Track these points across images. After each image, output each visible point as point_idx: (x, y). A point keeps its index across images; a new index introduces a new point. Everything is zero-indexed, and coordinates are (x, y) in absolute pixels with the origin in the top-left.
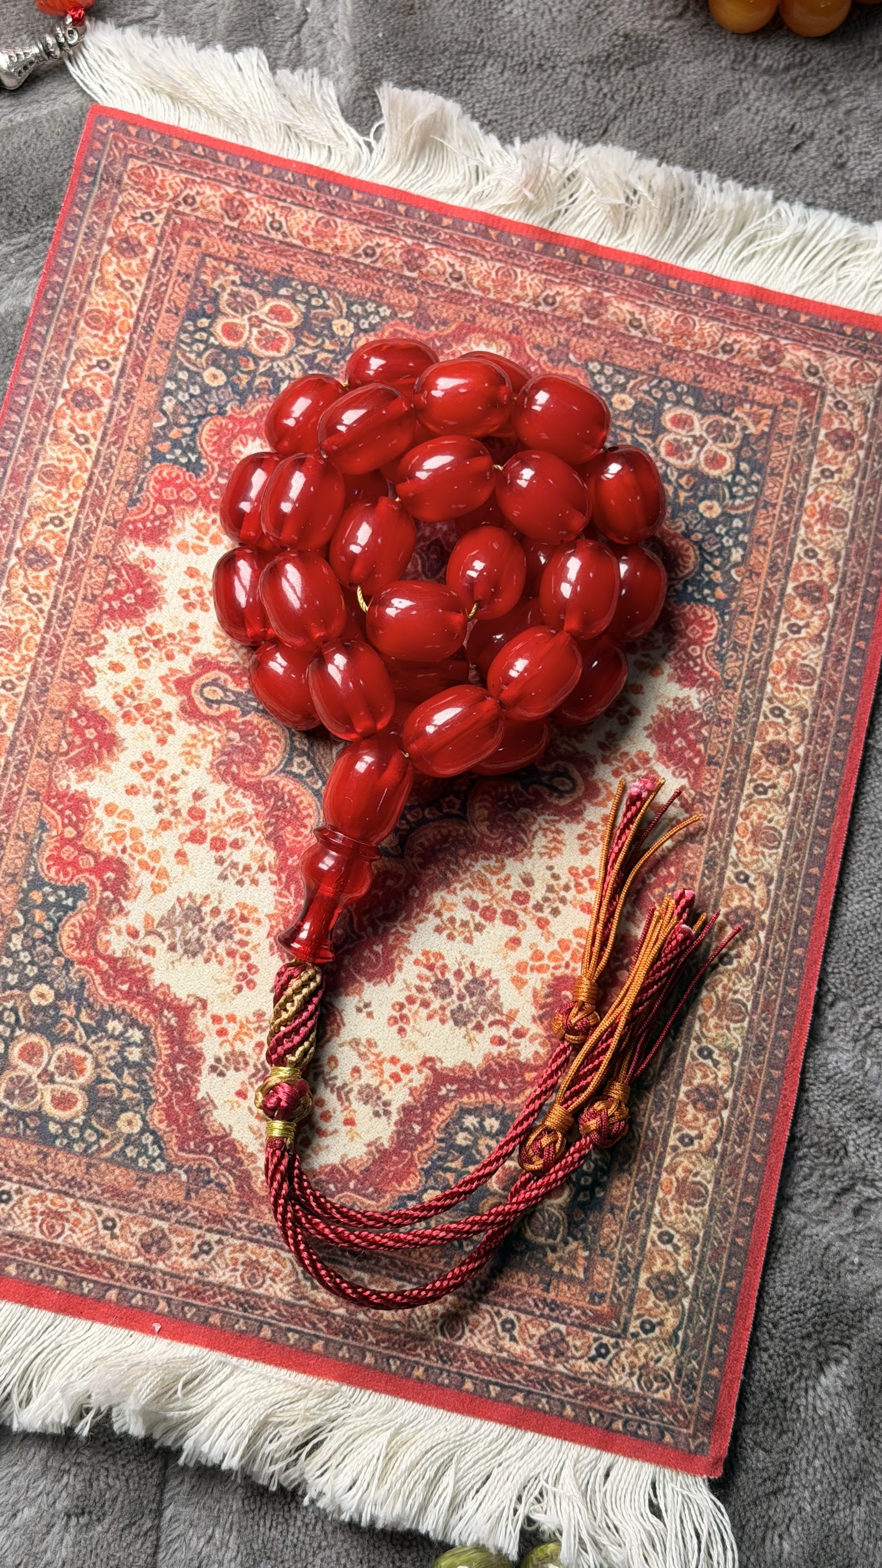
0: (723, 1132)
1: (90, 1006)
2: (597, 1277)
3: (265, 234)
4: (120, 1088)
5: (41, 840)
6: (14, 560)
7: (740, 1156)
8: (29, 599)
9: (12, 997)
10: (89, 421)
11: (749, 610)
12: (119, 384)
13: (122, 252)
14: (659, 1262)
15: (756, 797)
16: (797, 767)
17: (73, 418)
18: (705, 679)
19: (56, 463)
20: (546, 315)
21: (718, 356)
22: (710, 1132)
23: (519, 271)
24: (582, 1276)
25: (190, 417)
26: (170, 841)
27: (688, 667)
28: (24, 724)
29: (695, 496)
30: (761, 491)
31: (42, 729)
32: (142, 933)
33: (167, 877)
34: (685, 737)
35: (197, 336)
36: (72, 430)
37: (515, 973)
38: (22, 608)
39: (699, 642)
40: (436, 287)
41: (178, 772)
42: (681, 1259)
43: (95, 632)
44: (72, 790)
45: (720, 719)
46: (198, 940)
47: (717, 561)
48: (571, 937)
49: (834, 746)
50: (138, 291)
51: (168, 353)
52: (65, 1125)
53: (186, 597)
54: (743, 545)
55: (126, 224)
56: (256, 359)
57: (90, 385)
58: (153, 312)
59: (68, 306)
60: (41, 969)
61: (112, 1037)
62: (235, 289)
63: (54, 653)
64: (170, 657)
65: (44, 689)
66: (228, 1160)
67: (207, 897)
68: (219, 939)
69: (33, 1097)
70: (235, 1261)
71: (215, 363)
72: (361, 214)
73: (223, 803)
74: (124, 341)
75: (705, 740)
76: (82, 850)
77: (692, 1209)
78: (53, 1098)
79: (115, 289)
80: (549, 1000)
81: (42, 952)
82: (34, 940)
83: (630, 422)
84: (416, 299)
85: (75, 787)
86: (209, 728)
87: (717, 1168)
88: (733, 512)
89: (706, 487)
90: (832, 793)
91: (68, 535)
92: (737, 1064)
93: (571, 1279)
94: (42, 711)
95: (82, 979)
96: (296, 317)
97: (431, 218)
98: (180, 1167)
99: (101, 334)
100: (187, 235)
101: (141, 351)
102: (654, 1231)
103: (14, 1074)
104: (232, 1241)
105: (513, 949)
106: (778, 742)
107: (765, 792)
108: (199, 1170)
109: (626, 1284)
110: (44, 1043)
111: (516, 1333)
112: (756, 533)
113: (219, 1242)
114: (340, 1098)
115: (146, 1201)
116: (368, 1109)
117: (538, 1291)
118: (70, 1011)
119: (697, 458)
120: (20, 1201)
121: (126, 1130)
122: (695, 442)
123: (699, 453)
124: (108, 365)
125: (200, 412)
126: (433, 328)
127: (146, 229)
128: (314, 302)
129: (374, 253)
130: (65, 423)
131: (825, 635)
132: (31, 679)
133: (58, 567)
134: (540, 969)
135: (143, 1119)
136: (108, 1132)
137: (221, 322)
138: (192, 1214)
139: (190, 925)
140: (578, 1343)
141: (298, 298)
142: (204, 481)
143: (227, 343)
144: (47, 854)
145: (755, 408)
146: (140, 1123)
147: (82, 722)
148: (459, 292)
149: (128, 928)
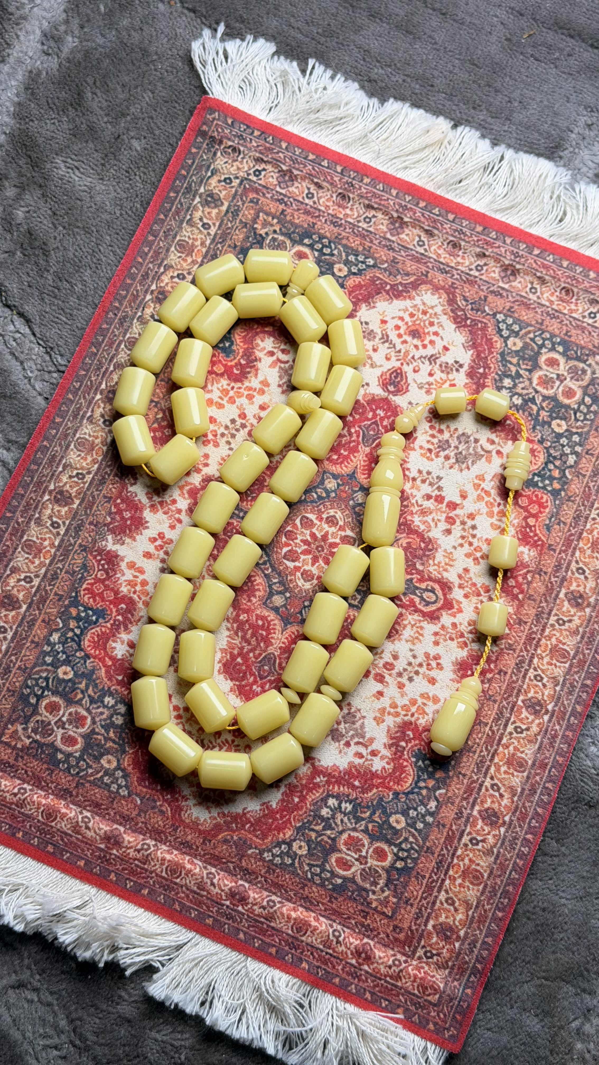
0: (158, 277)
1: (530, 415)
2: (252, 212)
3: (345, 929)
4: (518, 364)
5: (550, 519)
6: (550, 707)
7: (151, 262)
8: (542, 678)
9: (577, 428)
10: (489, 801)
11: (57, 598)
12: (466, 826)
13: (451, 929)
14: (213, 215)
15: (84, 472)
16: (52, 487)
17: (500, 805)
18: (100, 554)
19: (515, 773)
20: (151, 837)
21: (30, 787)
22: (166, 279)
23: (164, 874)
24: (261, 214)
25: (419, 794)
26: (469, 506)
27: (108, 564)
28: (553, 595)
29: (74, 683)
30: (26, 680)
31: (542, 590)
32: (494, 453)
33: (474, 485)
34: (123, 518)
35: (406, 854)
36: (501, 796)
37: (266, 389)
38: (548, 673)
39: (97, 580)
40: (227, 871)
41: (459, 548)
42: (200, 213)
43: (502, 649)
44: (527, 547)
45: (95, 526)
46: (460, 443)
47: (70, 634)
48: (226, 404)
49: (23, 496)
50: (443, 896)
51: (428, 844)
52: (553, 349)
53: (438, 664)
54: (49, 643)
55: (445, 951)
56: (366, 831)
57: (485, 828)
58: (435, 878)
59: (494, 891)
60: (559, 442)
61: (520, 395)
62: (373, 888)
63: (530, 639)
64: (454, 625)
65: (538, 616)
66: (459, 313)
67: (451, 467)
68: (447, 441)
69: (570, 368)
70: (463, 258)
71: (396, 832)
72: (273, 935)
73: (432, 524)
74: (458, 857)
75: (110, 513)
76: (525, 509)
77: (187, 239)
78: (558, 365)
79: (459, 900)
80: (248, 370)
81: (556, 451)
82: (560, 459)
83: (108, 745)
84: (244, 864)
85: (525, 550)
86: (435, 574)
87: (166, 258)
88: (50, 668)
89: (65, 688)
90: (33, 467)
91: (512, 720)
92: (139, 314)
93: (267, 214)
94: (541, 602)
95: (534, 431)
96: (333, 860)
97: (222, 925)
98: (488, 314)
99: (473, 866)
100: (402, 936)
101: (446, 848)
102: (213, 231)
103: (580, 383)
104: (463, 269)
105: (265, 403)
106: (60, 505)
107: (78, 474)
108: (478, 310)
109: (235, 205)
110: (561, 398)
111: (306, 191)
112: (37, 651)
113: (471, 270)
114: (388, 336)
115: (510, 298)
116: (371, 327)
117: (289, 211)
118: (543, 414)
119: (64, 713)
120: (584, 311)
121: (517, 341)
122: (64, 723)
123: (63, 716)
124: (471, 840)
125: (411, 796)
126: (235, 838)
127: (430, 945)
128: (318, 870)
129: (268, 902)
130: (505, 802)
131: (8, 572)
132: (546, 624)
133: (521, 698)
134: (250, 389)
135: (506, 345)
136: (528, 340)
137: (387, 863)
138: (485, 288)
139: (464, 453)
140: (271, 180)
141: (329, 875)
142: (416, 745)
143: (386, 847)
144: (547, 510)
145: (13, 743)
146: (508, 342)
147: (516, 591)
148: (210, 864)
149: (502, 457)
